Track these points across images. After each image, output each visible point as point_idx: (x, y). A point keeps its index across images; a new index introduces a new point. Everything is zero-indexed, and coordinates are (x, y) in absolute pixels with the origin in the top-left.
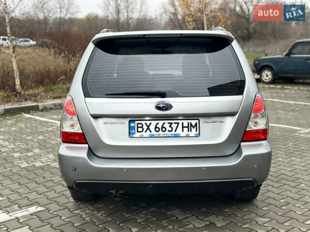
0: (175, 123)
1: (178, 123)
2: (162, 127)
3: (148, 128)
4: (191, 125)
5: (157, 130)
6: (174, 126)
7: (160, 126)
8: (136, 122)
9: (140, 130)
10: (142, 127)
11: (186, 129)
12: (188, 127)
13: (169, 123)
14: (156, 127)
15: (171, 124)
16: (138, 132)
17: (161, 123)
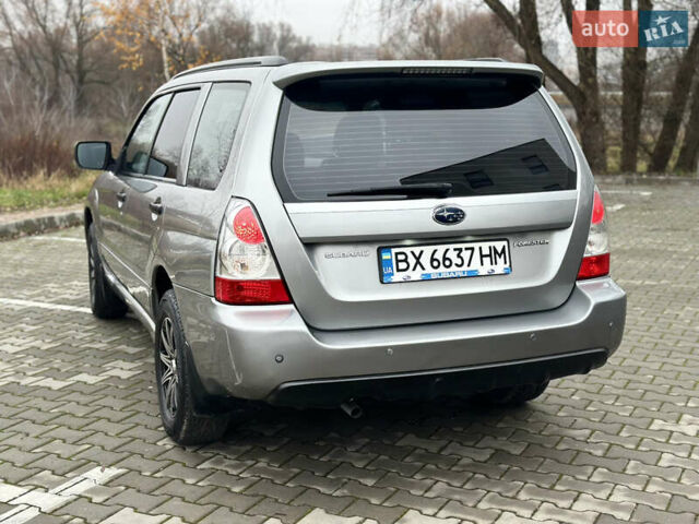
0: (466, 249)
1: (472, 249)
2: (445, 259)
3: (418, 262)
4: (496, 251)
5: (435, 264)
6: (466, 255)
7: (439, 256)
8: (394, 251)
9: (402, 266)
10: (406, 260)
11: (487, 260)
12: (490, 255)
13: (455, 250)
14: (433, 260)
15: (460, 250)
16: (398, 270)
17: (441, 249)
